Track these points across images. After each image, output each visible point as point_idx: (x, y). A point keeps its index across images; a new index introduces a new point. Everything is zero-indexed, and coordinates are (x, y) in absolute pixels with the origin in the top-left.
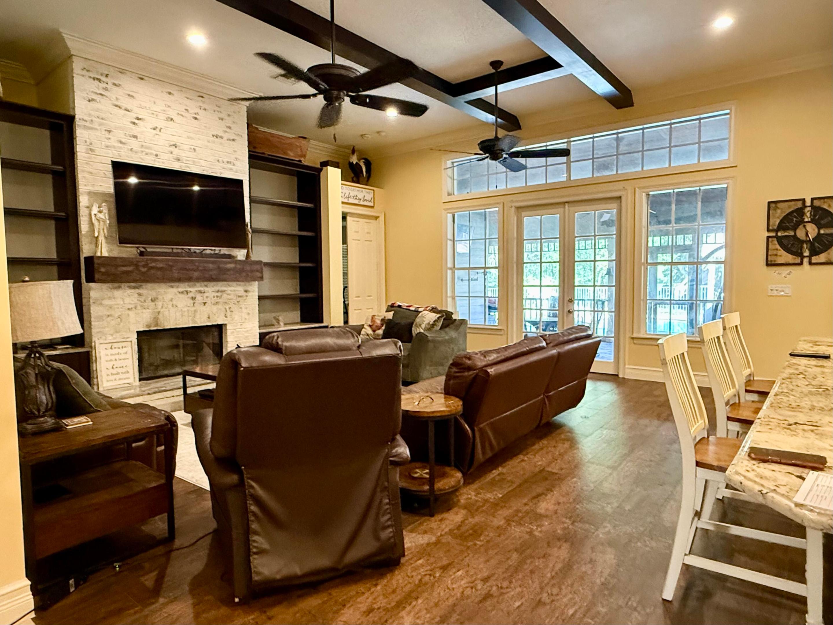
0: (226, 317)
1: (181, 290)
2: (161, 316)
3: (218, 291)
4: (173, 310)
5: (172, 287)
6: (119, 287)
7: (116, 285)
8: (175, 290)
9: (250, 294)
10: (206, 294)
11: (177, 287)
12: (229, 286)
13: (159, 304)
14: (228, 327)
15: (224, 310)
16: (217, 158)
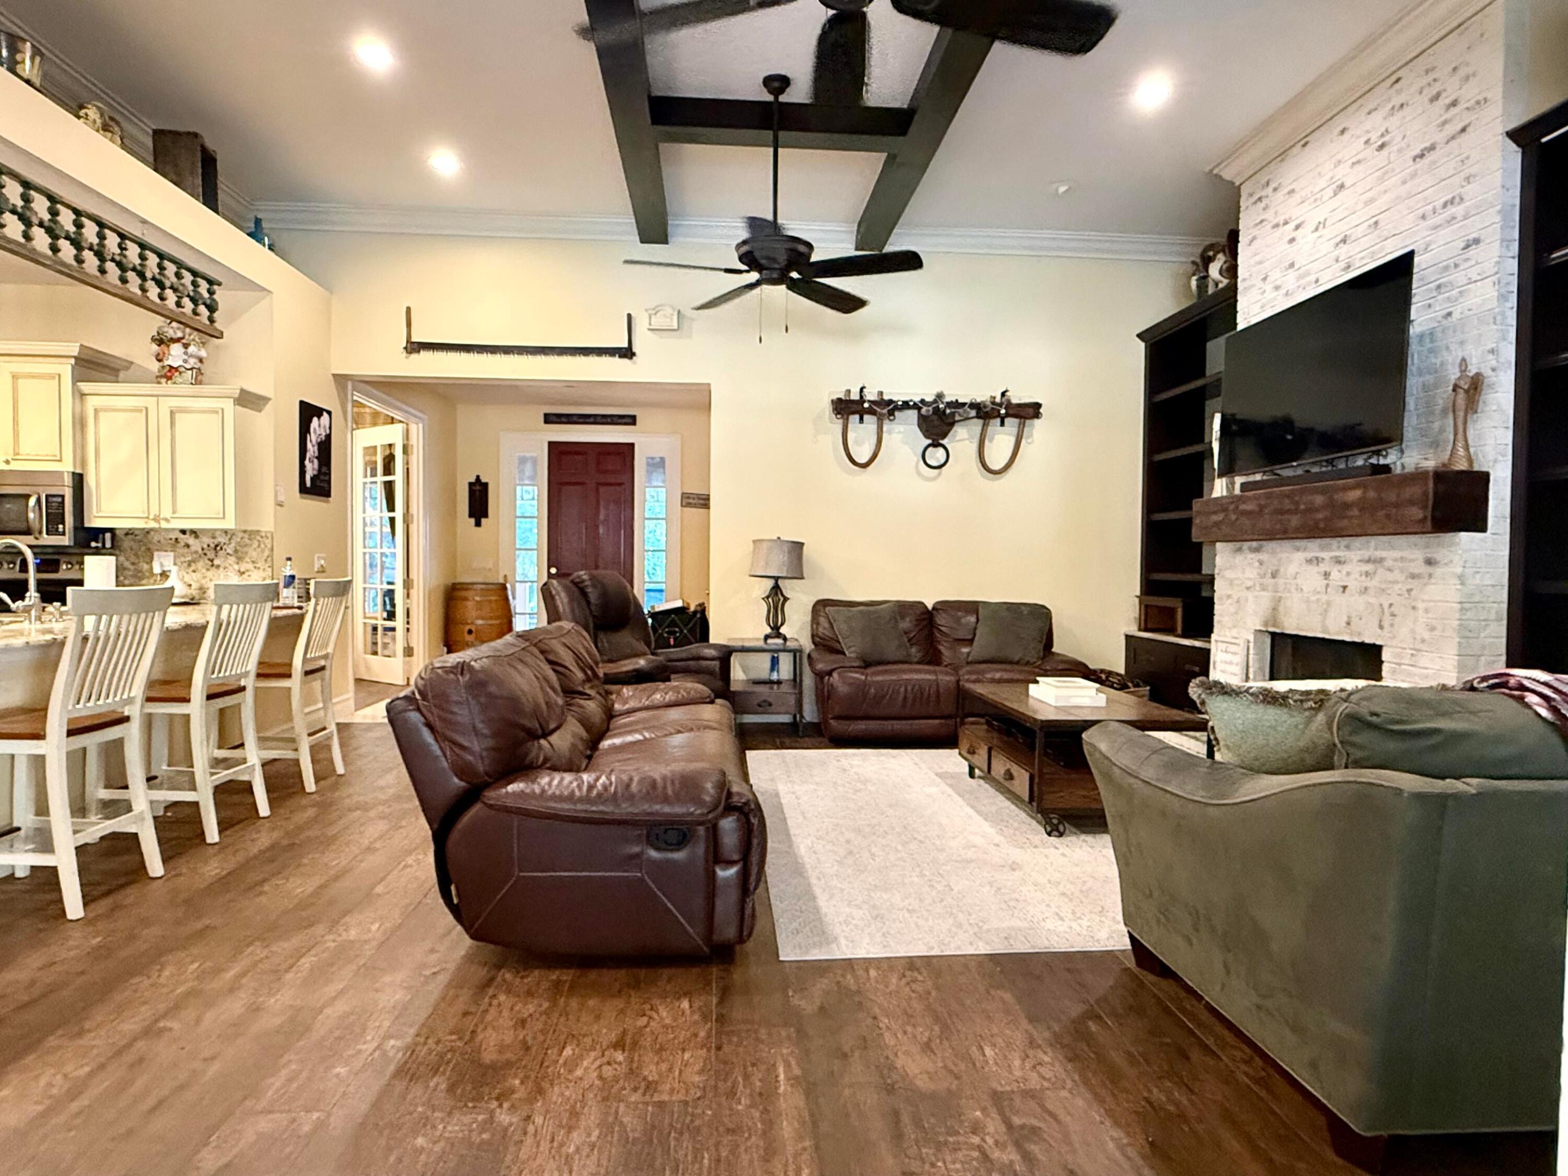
0: (1381, 627)
1: (1310, 555)
2: (1281, 609)
3: (1369, 561)
4: (1296, 596)
5: (1298, 549)
6: (1239, 550)
7: (1238, 544)
8: (1299, 556)
9: (1438, 571)
10: (1346, 568)
11: (1305, 550)
12: (1393, 548)
13: (1280, 581)
14: (1385, 655)
15: (1378, 610)
16: (1421, 212)
